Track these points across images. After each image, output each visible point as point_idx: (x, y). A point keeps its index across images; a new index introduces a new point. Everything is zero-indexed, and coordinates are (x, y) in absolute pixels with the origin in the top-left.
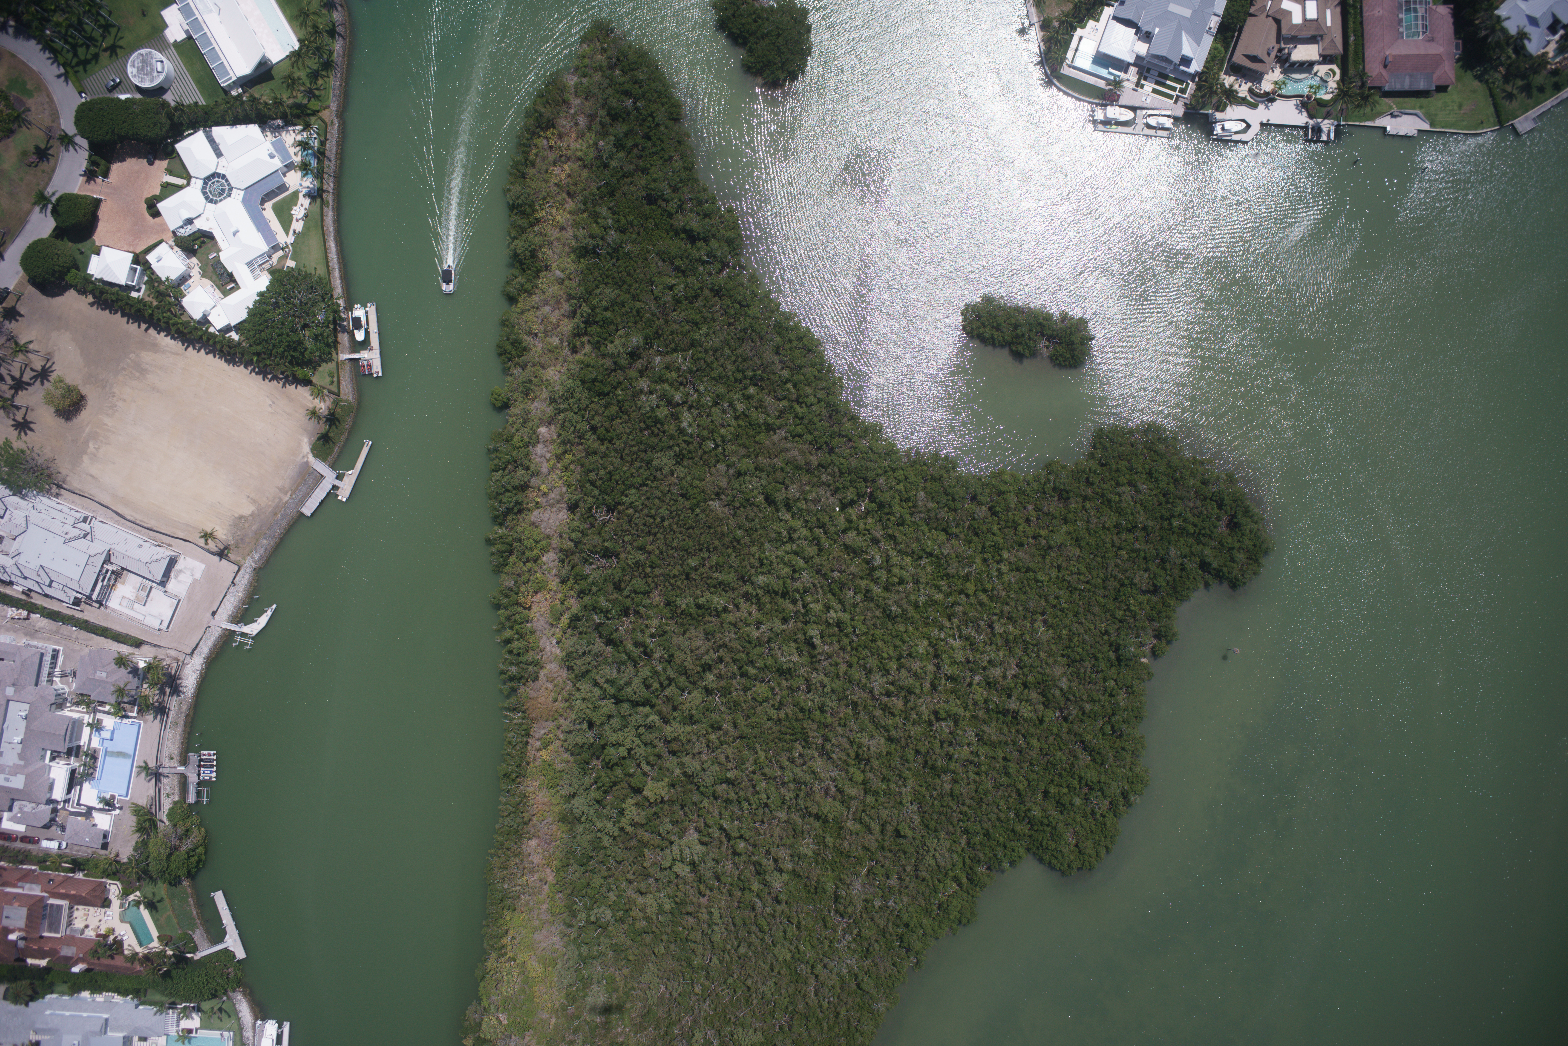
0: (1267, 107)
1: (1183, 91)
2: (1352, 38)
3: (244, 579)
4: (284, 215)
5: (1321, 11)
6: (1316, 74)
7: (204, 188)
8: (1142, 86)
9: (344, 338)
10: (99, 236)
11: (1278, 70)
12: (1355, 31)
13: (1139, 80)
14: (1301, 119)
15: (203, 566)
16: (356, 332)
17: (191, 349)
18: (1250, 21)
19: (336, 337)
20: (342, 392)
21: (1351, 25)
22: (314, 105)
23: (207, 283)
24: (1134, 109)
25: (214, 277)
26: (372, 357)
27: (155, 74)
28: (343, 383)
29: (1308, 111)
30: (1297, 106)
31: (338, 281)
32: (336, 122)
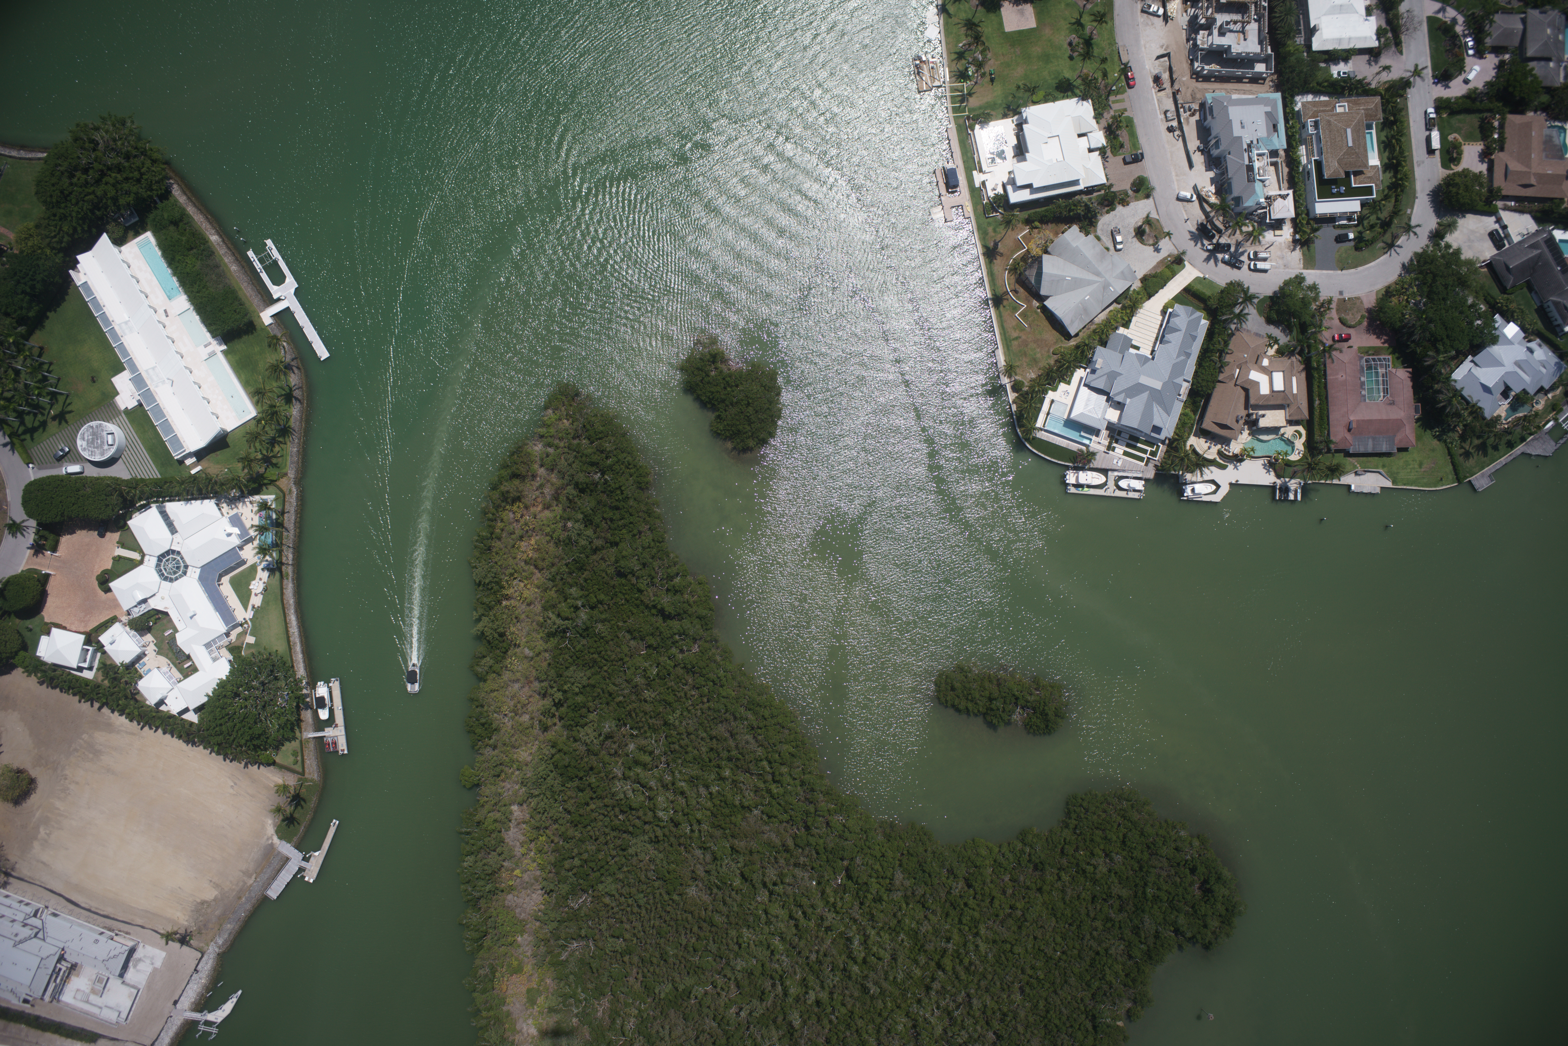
0: (1236, 467)
1: (1153, 454)
2: (1317, 402)
3: (207, 965)
4: (242, 589)
5: (1287, 382)
6: (1283, 435)
7: (158, 565)
8: (1113, 449)
9: (307, 715)
10: (49, 612)
11: (1246, 433)
12: (1319, 396)
13: (1110, 443)
14: (1268, 479)
15: (164, 954)
16: (320, 711)
17: (147, 728)
18: (1219, 387)
19: (299, 715)
20: (307, 771)
21: (1316, 389)
22: (272, 473)
23: (163, 660)
24: (1104, 472)
25: (171, 655)
26: (337, 734)
27: (106, 447)
28: (307, 762)
29: (1275, 471)
30: (1264, 465)
31: (300, 656)
32: (294, 490)
